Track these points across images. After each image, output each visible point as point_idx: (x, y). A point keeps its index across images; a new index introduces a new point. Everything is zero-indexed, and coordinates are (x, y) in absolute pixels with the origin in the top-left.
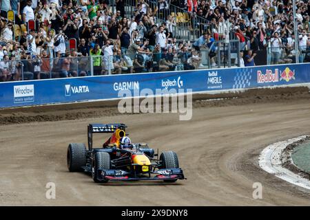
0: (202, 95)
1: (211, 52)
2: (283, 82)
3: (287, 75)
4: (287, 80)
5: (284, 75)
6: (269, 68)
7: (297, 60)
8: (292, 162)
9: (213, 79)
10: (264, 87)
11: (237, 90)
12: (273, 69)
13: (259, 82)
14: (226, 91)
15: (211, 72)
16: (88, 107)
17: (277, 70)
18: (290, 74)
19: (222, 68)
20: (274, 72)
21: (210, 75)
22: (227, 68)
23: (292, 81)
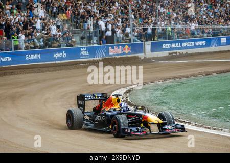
0: (77, 61)
1: (82, 37)
2: (124, 54)
3: (127, 50)
4: (127, 52)
5: (125, 49)
6: (116, 46)
7: (132, 41)
8: (129, 100)
9: (84, 52)
10: (113, 57)
11: (98, 58)
12: (118, 46)
13: (110, 54)
14: (91, 59)
15: (82, 48)
16: (11, 69)
17: (120, 47)
18: (128, 49)
19: (89, 46)
20: (119, 48)
21: (82, 50)
22: (91, 46)
23: (129, 53)
